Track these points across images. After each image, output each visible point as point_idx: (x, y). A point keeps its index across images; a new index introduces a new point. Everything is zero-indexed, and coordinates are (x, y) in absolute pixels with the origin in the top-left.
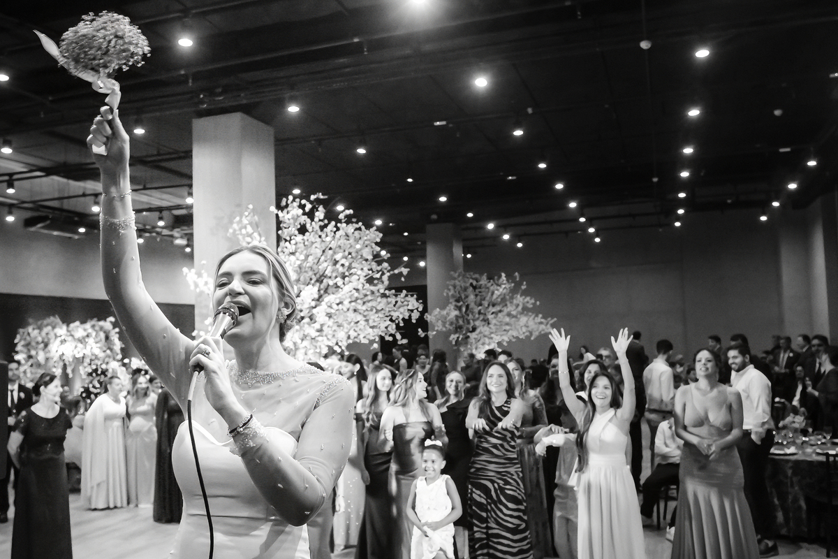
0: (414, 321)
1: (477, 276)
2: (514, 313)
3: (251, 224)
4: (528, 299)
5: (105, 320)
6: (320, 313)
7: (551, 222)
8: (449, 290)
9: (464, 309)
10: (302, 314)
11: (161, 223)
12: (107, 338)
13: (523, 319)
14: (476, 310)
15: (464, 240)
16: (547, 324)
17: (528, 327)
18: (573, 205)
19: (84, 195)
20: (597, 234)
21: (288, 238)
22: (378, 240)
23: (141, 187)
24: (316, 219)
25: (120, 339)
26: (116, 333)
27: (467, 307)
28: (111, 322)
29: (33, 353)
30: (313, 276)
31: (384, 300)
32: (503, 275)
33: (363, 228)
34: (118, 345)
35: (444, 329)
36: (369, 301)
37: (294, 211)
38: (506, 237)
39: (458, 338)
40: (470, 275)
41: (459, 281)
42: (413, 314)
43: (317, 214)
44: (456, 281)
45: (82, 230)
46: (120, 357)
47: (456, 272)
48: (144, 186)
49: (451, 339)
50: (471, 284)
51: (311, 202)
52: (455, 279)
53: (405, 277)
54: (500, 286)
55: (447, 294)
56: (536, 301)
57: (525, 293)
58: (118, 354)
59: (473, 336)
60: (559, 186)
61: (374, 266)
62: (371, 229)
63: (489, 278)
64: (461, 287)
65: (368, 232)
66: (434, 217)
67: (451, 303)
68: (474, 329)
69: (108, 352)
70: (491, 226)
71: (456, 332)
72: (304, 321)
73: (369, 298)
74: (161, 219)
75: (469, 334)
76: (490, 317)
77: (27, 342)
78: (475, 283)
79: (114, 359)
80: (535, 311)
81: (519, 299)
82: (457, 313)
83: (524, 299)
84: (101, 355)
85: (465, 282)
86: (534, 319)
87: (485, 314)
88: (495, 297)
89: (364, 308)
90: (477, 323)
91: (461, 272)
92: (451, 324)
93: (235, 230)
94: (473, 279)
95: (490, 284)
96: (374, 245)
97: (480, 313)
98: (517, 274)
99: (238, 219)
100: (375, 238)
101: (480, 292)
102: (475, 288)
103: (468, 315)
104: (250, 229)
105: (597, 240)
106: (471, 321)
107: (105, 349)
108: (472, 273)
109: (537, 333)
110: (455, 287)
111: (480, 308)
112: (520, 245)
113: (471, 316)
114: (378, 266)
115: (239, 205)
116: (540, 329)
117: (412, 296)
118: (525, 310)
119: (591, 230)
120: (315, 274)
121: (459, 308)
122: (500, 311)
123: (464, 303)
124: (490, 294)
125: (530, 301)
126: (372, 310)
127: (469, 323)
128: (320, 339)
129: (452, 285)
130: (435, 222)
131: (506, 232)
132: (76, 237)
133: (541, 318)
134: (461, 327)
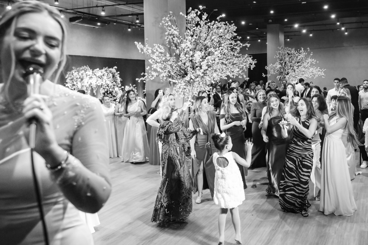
0: (252, 69)
1: (290, 49)
2: (306, 66)
3: (170, 20)
4: (313, 60)
5: (113, 68)
6: (204, 64)
7: (325, 25)
8: (277, 55)
9: (283, 64)
10: (197, 65)
11: (138, 21)
12: (113, 76)
13: (311, 69)
14: (289, 65)
15: (285, 32)
16: (322, 71)
17: (313, 73)
18: (333, 16)
19: (97, 6)
20: (346, 31)
21: (190, 28)
22: (235, 30)
23: (126, 3)
24: (203, 19)
25: (120, 77)
26: (118, 74)
27: (285, 63)
28: (115, 69)
29: (75, 83)
30: (203, 47)
31: (237, 59)
32: (302, 49)
33: (228, 24)
34: (119, 80)
35: (274, 73)
36: (229, 59)
37: (193, 15)
38: (304, 31)
39: (280, 77)
40: (286, 48)
41: (282, 51)
42: (251, 66)
43: (203, 16)
44: (280, 51)
45: (99, 24)
46: (120, 85)
47: (280, 47)
48: (127, 3)
49: (277, 78)
50: (288, 53)
51: (200, 11)
52: (280, 50)
53: (248, 48)
54: (301, 54)
55: (276, 57)
56: (317, 61)
57: (312, 58)
58: (119, 84)
59: (287, 77)
60: (326, 7)
61: (233, 42)
62: (232, 25)
63: (296, 50)
64: (282, 54)
65: (230, 26)
66: (270, 21)
67: (278, 61)
68: (288, 74)
69: (114, 83)
70: (296, 26)
71: (280, 75)
72: (197, 68)
73: (229, 57)
74: (137, 19)
75: (285, 76)
76: (295, 68)
77: (72, 78)
78: (289, 52)
79: (117, 86)
80: (316, 65)
81: (309, 60)
82: (280, 66)
83: (311, 60)
84: (110, 84)
85: (284, 52)
86: (316, 69)
87: (293, 67)
88: (298, 58)
89: (227, 62)
90: (290, 71)
91: (283, 47)
92: (278, 71)
93: (163, 24)
94: (288, 50)
95: (296, 53)
96: (233, 33)
97: (291, 66)
98: (308, 48)
99: (164, 18)
100: (233, 29)
101: (291, 57)
102: (289, 54)
103: (285, 67)
104: (170, 23)
105: (346, 33)
106: (287, 70)
107: (112, 81)
108: (288, 48)
109: (317, 76)
110: (280, 54)
111: (291, 64)
112: (311, 35)
113: (286, 68)
114: (235, 42)
115: (166, 12)
116: (319, 74)
117: (250, 57)
118: (312, 65)
119: (343, 29)
120: (204, 46)
121: (281, 64)
122: (300, 65)
123: (284, 61)
124: (296, 57)
125: (314, 61)
126: (230, 64)
127: (286, 71)
128: (206, 77)
129: (278, 53)
130: (271, 23)
131: (304, 29)
132: (97, 27)
133: (319, 69)
134: (282, 73)
